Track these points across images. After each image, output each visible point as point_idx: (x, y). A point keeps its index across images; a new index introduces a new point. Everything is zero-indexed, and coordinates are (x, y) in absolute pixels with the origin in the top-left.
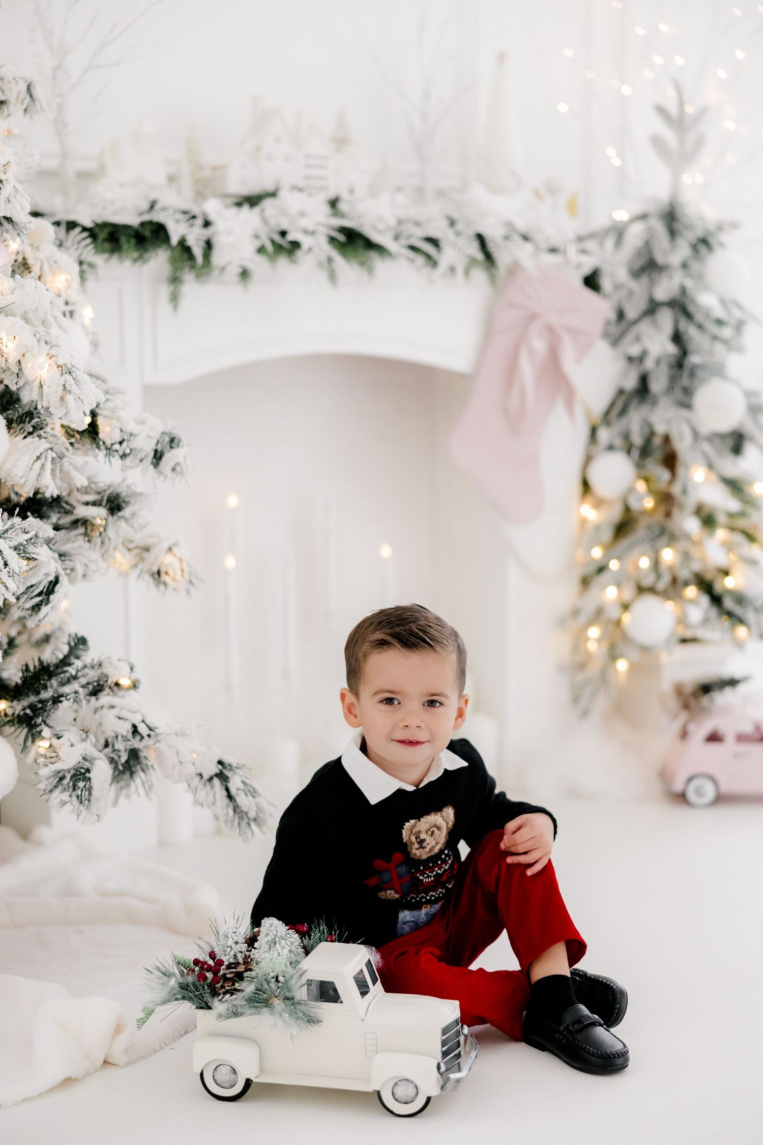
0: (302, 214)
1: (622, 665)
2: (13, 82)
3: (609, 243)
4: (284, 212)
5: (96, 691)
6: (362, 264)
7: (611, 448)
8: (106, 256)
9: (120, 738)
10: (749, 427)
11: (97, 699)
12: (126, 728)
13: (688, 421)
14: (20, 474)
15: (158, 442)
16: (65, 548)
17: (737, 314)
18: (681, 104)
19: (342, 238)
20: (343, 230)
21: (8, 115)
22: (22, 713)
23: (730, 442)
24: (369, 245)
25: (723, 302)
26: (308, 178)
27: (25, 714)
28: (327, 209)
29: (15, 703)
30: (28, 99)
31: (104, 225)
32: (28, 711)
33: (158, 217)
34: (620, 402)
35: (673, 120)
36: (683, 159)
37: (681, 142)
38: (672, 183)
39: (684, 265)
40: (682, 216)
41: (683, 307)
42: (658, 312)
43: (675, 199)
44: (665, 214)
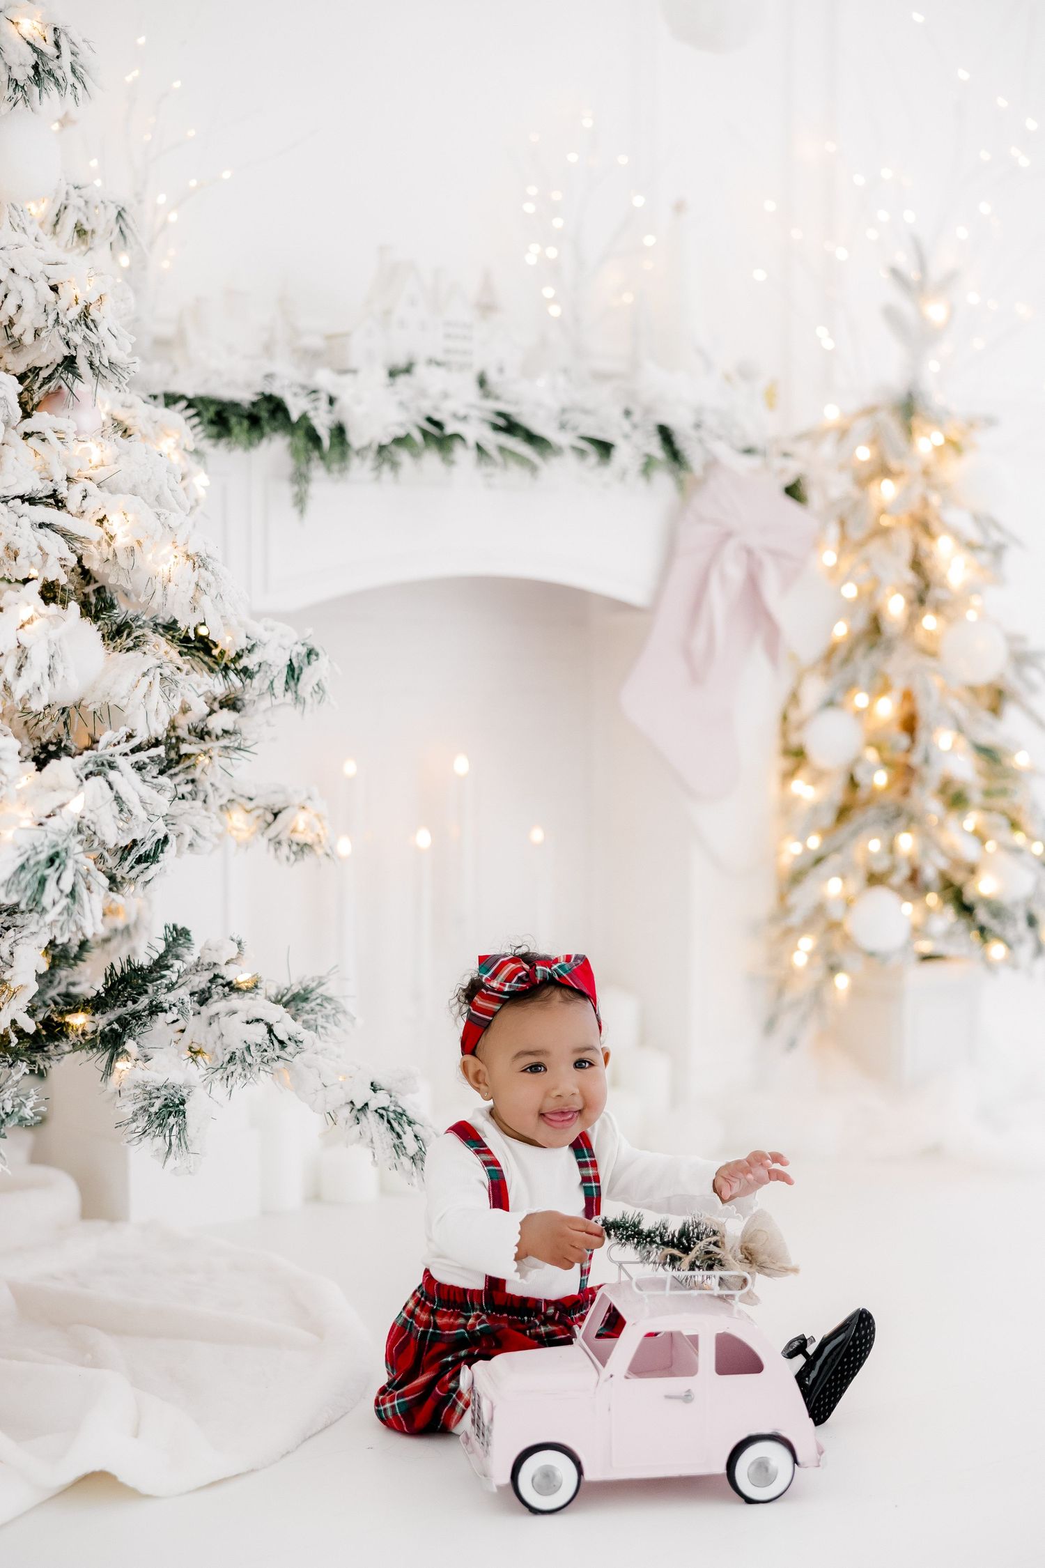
0: (446, 396)
1: (842, 981)
2: (102, 206)
3: (828, 441)
7: (830, 705)
10: (1012, 681)
14: (123, 693)
15: (292, 654)
17: (996, 536)
18: (922, 266)
23: (986, 700)
24: (530, 437)
25: (977, 519)
26: (447, 351)
27: (111, 1030)
28: (474, 388)
33: (275, 389)
34: (842, 653)
35: (914, 288)
36: (921, 337)
37: (922, 317)
38: (911, 367)
39: (925, 472)
40: (924, 408)
41: (924, 524)
42: (892, 532)
43: (915, 387)
44: (899, 406)
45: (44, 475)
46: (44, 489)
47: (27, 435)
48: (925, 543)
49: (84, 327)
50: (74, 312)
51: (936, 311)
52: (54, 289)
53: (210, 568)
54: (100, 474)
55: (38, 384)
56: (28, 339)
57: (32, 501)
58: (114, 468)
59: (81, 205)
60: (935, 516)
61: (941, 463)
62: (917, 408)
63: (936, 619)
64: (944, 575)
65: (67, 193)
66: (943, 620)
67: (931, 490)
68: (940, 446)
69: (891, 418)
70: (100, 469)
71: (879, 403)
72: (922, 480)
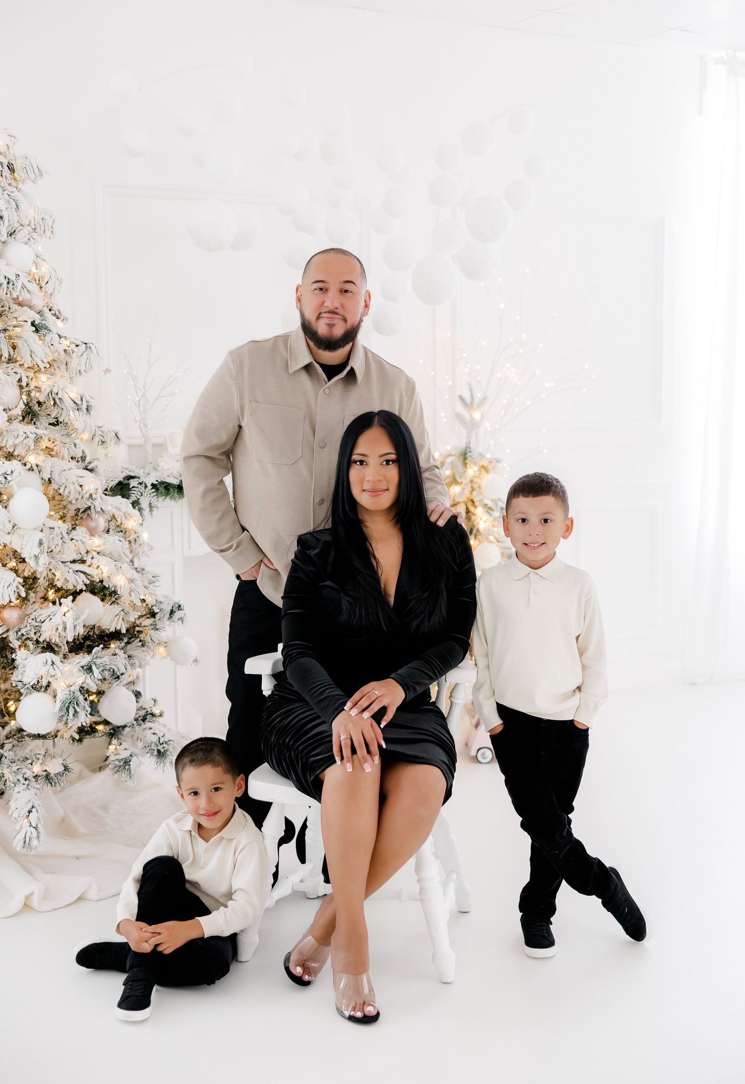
5: (145, 719)
8: (164, 497)
9: (152, 743)
11: (144, 724)
12: (155, 739)
14: (108, 624)
15: (172, 606)
16: (131, 653)
18: (472, 396)
21: (107, 448)
22: (109, 731)
25: (492, 500)
29: (106, 726)
30: (116, 438)
31: (162, 483)
32: (112, 731)
35: (468, 405)
36: (472, 426)
37: (471, 417)
38: (467, 437)
39: (471, 481)
40: (470, 456)
41: (473, 502)
42: (458, 505)
43: (468, 446)
44: (462, 455)
45: (79, 552)
46: (77, 557)
47: (72, 539)
48: (472, 509)
49: (91, 499)
50: (87, 496)
51: (477, 415)
52: (81, 486)
53: (134, 583)
54: (98, 549)
55: (80, 513)
56: (73, 502)
57: (74, 562)
58: (103, 547)
59: (101, 433)
60: (476, 500)
61: (478, 477)
62: (467, 456)
63: (474, 541)
64: (478, 524)
65: (95, 430)
66: (477, 541)
67: (473, 489)
68: (478, 470)
69: (457, 460)
70: (98, 548)
71: (453, 454)
72: (470, 485)
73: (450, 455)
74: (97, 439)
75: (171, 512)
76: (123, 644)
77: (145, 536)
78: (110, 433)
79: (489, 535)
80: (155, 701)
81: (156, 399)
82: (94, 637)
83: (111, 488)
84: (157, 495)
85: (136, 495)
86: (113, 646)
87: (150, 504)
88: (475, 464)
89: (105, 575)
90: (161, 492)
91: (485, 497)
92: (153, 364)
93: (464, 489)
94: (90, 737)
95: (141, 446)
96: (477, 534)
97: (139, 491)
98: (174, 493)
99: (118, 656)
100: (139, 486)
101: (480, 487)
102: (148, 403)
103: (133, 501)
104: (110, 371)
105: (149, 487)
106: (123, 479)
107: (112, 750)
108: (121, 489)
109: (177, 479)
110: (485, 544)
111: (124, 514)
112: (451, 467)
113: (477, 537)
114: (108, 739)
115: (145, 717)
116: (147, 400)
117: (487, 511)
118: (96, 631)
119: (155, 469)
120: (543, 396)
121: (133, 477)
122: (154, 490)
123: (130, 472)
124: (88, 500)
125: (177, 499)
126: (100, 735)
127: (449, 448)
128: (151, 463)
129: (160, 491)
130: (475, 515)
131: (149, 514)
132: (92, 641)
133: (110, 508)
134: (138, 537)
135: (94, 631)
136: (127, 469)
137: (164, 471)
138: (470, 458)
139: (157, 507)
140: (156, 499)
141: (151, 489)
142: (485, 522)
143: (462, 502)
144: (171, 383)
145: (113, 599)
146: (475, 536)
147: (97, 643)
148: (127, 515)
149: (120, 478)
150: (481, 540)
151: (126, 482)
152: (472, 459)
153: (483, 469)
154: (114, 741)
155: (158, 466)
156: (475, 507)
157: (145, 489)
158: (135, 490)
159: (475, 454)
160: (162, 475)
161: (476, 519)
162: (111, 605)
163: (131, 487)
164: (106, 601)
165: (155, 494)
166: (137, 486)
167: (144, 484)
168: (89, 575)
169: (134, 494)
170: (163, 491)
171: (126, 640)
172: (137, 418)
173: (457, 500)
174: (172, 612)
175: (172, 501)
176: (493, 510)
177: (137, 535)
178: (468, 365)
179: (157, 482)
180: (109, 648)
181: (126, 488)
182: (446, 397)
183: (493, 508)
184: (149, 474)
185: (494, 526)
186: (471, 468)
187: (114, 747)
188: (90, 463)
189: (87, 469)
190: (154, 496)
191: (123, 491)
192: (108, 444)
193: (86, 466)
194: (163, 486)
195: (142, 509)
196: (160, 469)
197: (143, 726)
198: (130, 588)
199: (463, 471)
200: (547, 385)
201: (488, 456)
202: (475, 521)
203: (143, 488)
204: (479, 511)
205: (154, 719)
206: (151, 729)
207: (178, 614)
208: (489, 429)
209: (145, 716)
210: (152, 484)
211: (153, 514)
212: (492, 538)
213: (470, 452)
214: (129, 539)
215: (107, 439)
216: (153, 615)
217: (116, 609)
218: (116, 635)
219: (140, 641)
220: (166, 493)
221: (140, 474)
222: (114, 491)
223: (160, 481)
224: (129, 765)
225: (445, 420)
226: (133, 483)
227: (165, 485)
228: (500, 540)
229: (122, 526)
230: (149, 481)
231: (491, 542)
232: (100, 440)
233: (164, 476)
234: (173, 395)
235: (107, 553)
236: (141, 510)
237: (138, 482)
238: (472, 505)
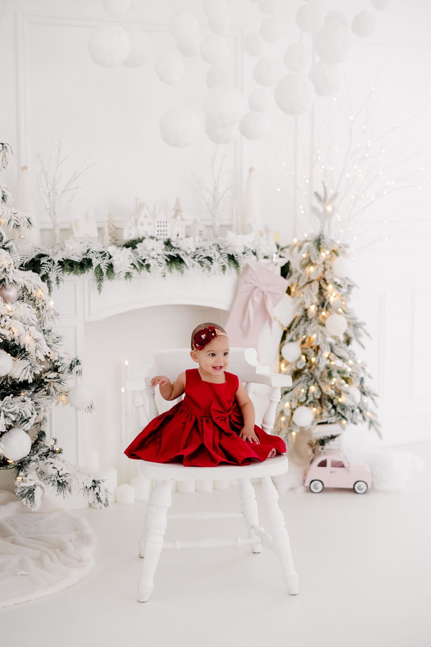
0: (153, 249)
1: (294, 434)
3: (296, 250)
4: (145, 249)
5: (47, 455)
6: (178, 269)
7: (291, 341)
8: (68, 272)
9: (53, 475)
10: (351, 334)
11: (47, 459)
12: (55, 472)
13: (322, 332)
14: (18, 375)
15: (72, 362)
16: (37, 400)
17: (348, 282)
18: (325, 193)
19: (169, 260)
20: (170, 256)
21: (20, 231)
22: (18, 465)
24: (181, 261)
25: (341, 279)
26: (158, 231)
27: (19, 465)
28: (163, 246)
30: (28, 223)
31: (67, 261)
32: (20, 465)
33: (90, 256)
34: (296, 321)
35: (322, 200)
36: (325, 217)
37: (325, 210)
38: (321, 226)
39: (324, 263)
40: (323, 242)
41: (325, 280)
42: (313, 283)
43: (322, 234)
44: (316, 241)
48: (324, 286)
49: (5, 273)
50: (2, 270)
51: (329, 209)
53: (39, 342)
58: (15, 312)
59: (16, 219)
60: (328, 278)
61: (330, 259)
62: (321, 242)
63: (326, 313)
64: (329, 298)
65: (11, 216)
66: (328, 313)
67: (325, 270)
68: (330, 254)
69: (312, 245)
70: (11, 313)
71: (309, 240)
72: (323, 266)
73: (307, 241)
74: (12, 223)
75: (75, 284)
76: (31, 393)
77: (51, 304)
78: (23, 219)
79: (339, 308)
80: (56, 440)
81: (64, 192)
82: (7, 386)
83: (26, 264)
84: (63, 270)
85: (46, 270)
86: (22, 394)
87: (57, 277)
88: (327, 249)
89: (16, 336)
90: (67, 268)
91: (335, 276)
92: (61, 163)
93: (317, 269)
94: (4, 468)
95: (51, 230)
96: (327, 307)
97: (48, 267)
98: (77, 268)
99: (26, 403)
100: (48, 263)
101: (331, 268)
102: (57, 194)
103: (43, 275)
104: (27, 168)
105: (57, 264)
106: (36, 256)
107: (19, 481)
108: (34, 265)
109: (80, 257)
110: (335, 315)
111: (34, 286)
112: (307, 251)
113: (328, 309)
114: (17, 471)
115: (48, 454)
116: (56, 192)
117: (336, 288)
118: (9, 382)
119: (62, 249)
120: (385, 193)
121: (43, 256)
122: (60, 266)
123: (41, 250)
124: (3, 273)
125: (80, 274)
126: (12, 467)
127: (306, 235)
128: (58, 244)
129: (65, 267)
130: (327, 291)
131: (57, 285)
132: (6, 390)
133: (22, 280)
134: (45, 304)
135: (7, 381)
136: (39, 249)
137: (70, 251)
138: (323, 243)
139: (63, 281)
140: (62, 274)
141: (58, 265)
142: (335, 297)
143: (316, 280)
144: (76, 178)
145: (23, 355)
146: (327, 308)
147: (9, 392)
148: (36, 286)
149: (33, 256)
150: (331, 312)
151: (37, 259)
152: (325, 244)
153: (333, 254)
154: (21, 474)
155: (65, 247)
156: (327, 284)
157: (53, 265)
158: (44, 266)
159: (326, 241)
160: (68, 254)
161: (327, 294)
162: (21, 360)
163: (41, 263)
164: (17, 356)
165: (61, 269)
166: (47, 262)
167: (52, 262)
168: (3, 335)
169: (44, 269)
170: (68, 267)
171: (33, 389)
172: (48, 207)
173: (312, 278)
174: (71, 367)
175: (75, 275)
176: (341, 287)
177: (45, 303)
178: (323, 167)
179: (63, 260)
180: (19, 396)
181: (38, 264)
182: (304, 193)
183: (342, 285)
184: (57, 253)
185: (342, 300)
186: (324, 252)
187: (21, 478)
188: (7, 243)
189: (5, 249)
190: (61, 271)
191: (36, 267)
192: (21, 228)
193: (3, 246)
194: (68, 263)
195: (51, 282)
196: (66, 249)
197: (46, 461)
198: (36, 347)
199: (317, 254)
200: (388, 183)
201: (338, 242)
202: (326, 295)
203: (52, 265)
204: (330, 287)
205: (55, 455)
206: (52, 463)
207: (76, 368)
208: (340, 220)
209: (48, 452)
210: (59, 262)
211: (59, 286)
212: (340, 310)
213: (323, 238)
214: (38, 306)
215: (21, 223)
216: (55, 369)
217: (26, 363)
218: (25, 385)
219: (45, 391)
220: (71, 269)
221: (50, 253)
222: (28, 266)
223: (65, 259)
224: (34, 493)
225: (303, 212)
226: (43, 260)
227: (70, 262)
228: (347, 312)
229: (32, 295)
230: (57, 259)
231: (339, 313)
232: (15, 224)
233: (70, 255)
234: (77, 188)
235: (18, 317)
236: (49, 283)
237: (47, 260)
238: (324, 283)
